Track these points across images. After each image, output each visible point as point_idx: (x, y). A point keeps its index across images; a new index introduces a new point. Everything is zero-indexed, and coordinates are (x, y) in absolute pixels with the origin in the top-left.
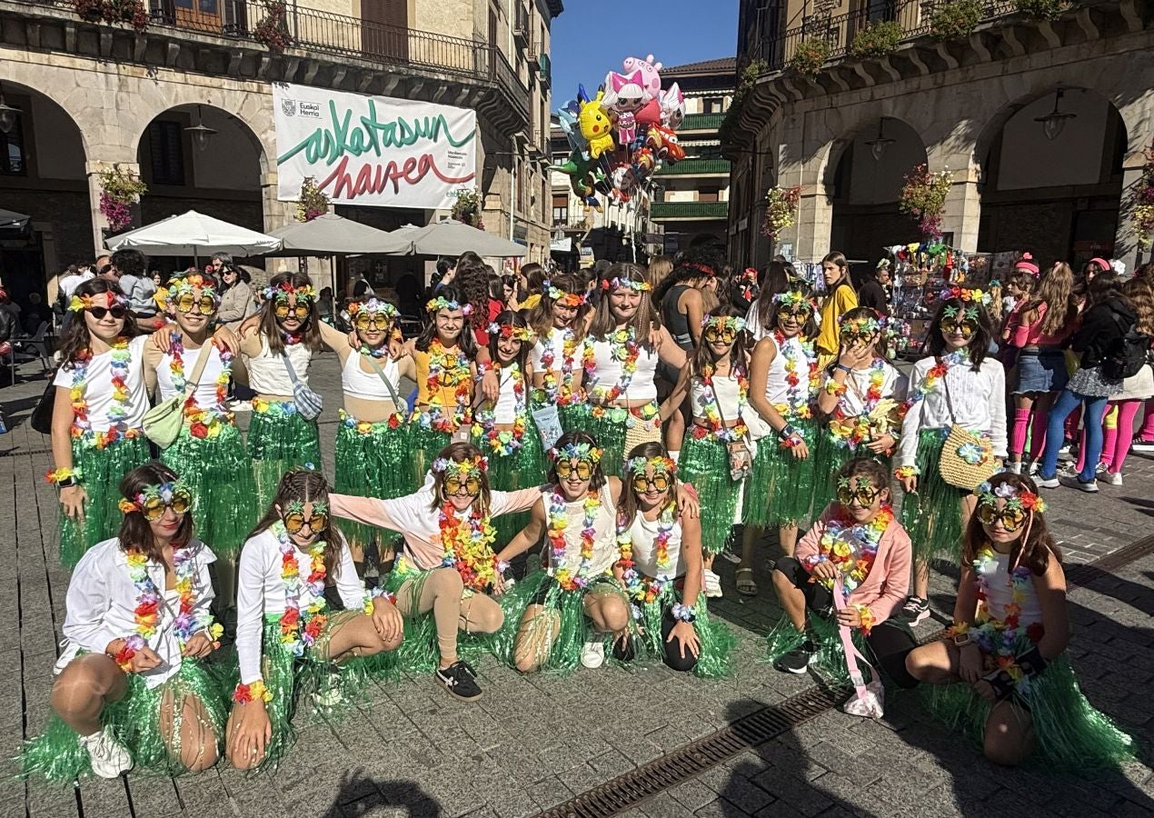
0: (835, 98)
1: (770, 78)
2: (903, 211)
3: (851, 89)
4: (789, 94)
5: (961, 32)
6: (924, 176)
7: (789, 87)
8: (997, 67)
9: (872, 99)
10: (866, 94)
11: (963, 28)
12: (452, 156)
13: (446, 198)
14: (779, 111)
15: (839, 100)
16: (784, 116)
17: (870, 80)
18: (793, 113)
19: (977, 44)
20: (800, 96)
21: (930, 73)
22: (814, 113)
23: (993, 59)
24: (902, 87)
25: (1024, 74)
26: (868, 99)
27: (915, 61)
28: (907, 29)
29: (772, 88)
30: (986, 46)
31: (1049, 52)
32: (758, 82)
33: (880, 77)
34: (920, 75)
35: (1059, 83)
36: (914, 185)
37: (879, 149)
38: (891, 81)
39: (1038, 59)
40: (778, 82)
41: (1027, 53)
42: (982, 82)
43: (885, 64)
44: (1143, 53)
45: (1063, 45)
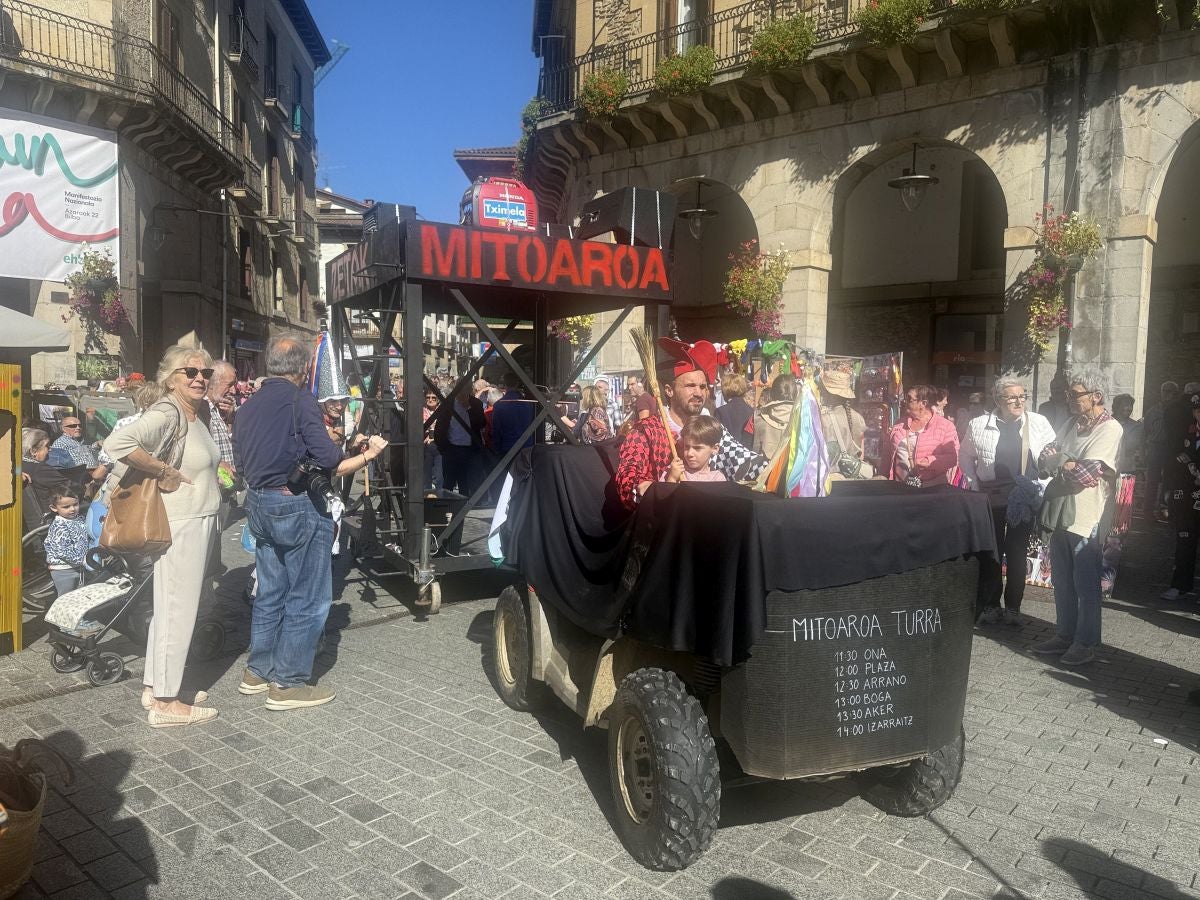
0: (638, 153)
1: (555, 122)
2: (729, 304)
3: (659, 141)
4: (582, 147)
5: (791, 57)
6: (754, 257)
7: (580, 136)
8: (839, 111)
9: (685, 155)
10: (676, 147)
11: (792, 52)
12: (70, 198)
13: (63, 265)
14: (572, 170)
15: (645, 155)
16: (577, 177)
17: (680, 128)
18: (588, 174)
19: (812, 79)
20: (595, 150)
21: (756, 120)
22: (613, 174)
23: (833, 102)
24: (721, 139)
25: (872, 123)
26: (680, 153)
27: (737, 101)
28: (723, 57)
29: (559, 137)
30: (823, 82)
31: (901, 93)
32: (540, 126)
33: (694, 123)
34: (744, 122)
35: (917, 134)
36: (742, 268)
37: (698, 224)
38: (707, 130)
39: (889, 102)
40: (565, 127)
41: (874, 93)
42: (821, 132)
43: (699, 105)
44: (1018, 95)
45: (918, 84)
